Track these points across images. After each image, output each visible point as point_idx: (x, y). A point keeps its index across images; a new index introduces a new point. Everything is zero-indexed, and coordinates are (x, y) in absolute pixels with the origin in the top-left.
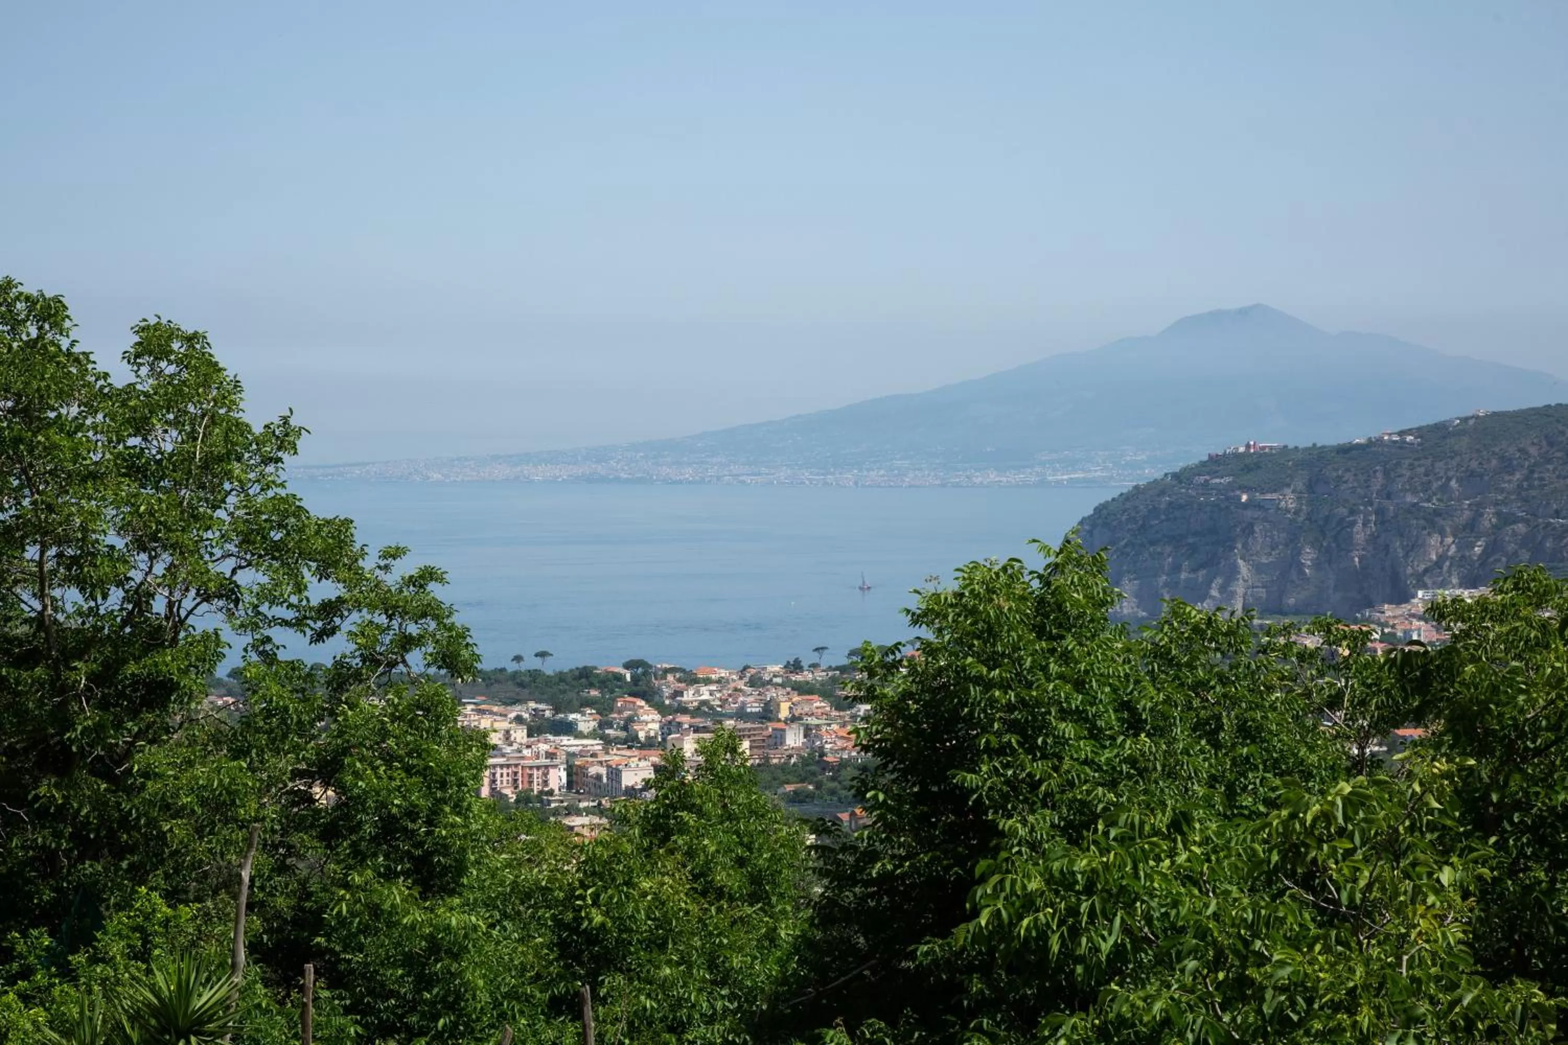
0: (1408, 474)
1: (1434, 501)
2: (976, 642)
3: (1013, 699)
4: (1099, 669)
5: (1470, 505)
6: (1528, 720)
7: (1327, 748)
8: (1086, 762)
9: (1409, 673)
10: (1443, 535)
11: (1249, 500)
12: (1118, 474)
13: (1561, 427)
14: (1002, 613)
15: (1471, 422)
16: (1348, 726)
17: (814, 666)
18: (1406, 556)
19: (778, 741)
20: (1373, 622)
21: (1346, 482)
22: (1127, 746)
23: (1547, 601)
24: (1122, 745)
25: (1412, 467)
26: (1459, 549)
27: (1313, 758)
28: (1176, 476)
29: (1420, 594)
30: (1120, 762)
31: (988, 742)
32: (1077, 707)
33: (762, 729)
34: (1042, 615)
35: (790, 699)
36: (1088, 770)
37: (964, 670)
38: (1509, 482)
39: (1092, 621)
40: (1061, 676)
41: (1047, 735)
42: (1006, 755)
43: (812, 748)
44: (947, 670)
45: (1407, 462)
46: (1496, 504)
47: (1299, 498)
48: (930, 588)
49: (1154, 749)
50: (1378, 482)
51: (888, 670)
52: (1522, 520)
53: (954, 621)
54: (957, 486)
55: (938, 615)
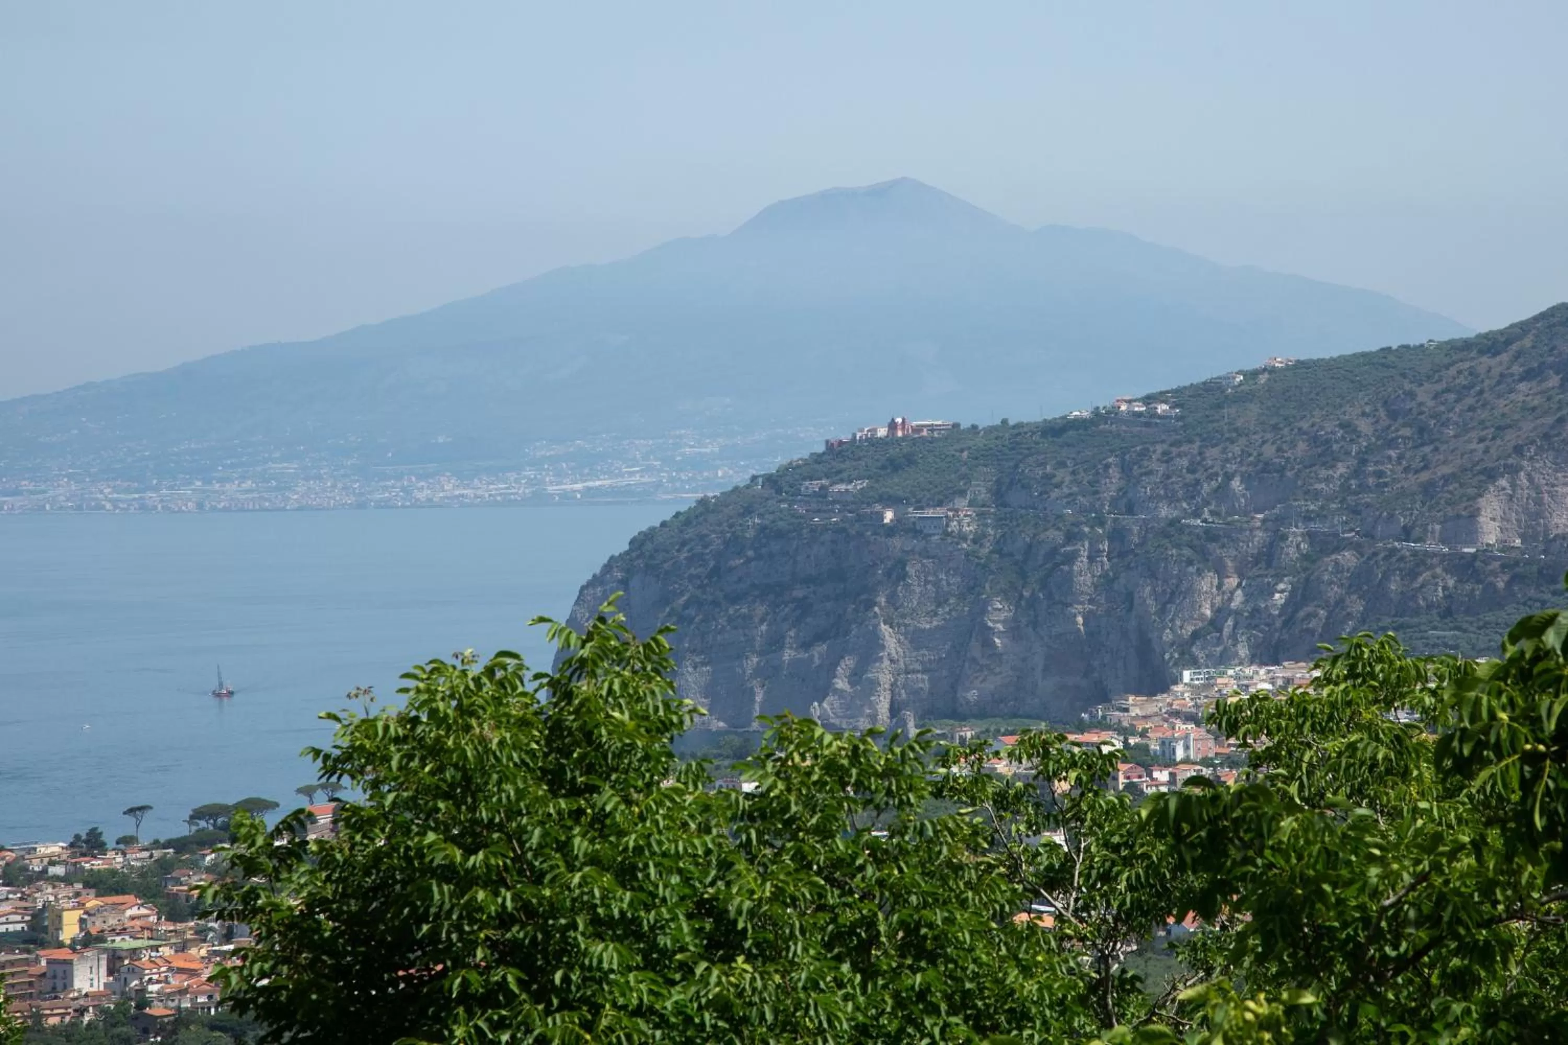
0: (1162, 469)
1: (1206, 515)
2: (441, 805)
3: (509, 904)
4: (660, 843)
5: (1264, 521)
6: (1385, 909)
7: (1052, 969)
8: (638, 1012)
9: (1190, 834)
10: (1221, 572)
11: (897, 520)
12: (671, 480)
13: (1407, 386)
14: (487, 750)
15: (1263, 379)
16: (1082, 920)
17: (127, 841)
18: (1162, 611)
19: (59, 986)
20: (1108, 728)
21: (1058, 486)
22: (713, 979)
23: (1403, 696)
24: (704, 980)
25: (1167, 458)
26: (1248, 597)
27: (1031, 987)
28: (771, 481)
29: (1187, 675)
30: (700, 1008)
31: (465, 984)
32: (622, 913)
33: (27, 962)
34: (559, 750)
35: (81, 905)
36: (642, 1024)
37: (421, 856)
38: (1327, 480)
39: (646, 758)
40: (593, 860)
41: (570, 967)
42: (498, 1006)
43: (123, 993)
44: (389, 856)
45: (1160, 448)
46: (1308, 518)
47: (980, 515)
48: (357, 711)
49: (759, 984)
50: (1113, 482)
51: (281, 861)
52: (1351, 545)
53: (400, 768)
54: (384, 505)
55: (371, 757)
